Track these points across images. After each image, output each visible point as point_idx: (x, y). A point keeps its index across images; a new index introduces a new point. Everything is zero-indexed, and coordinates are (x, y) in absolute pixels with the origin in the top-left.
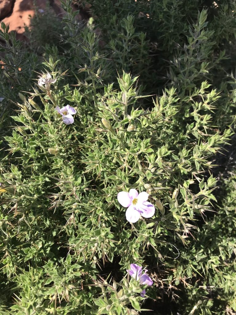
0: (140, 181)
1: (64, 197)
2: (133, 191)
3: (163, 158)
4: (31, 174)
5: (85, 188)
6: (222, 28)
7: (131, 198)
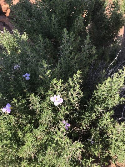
0: (57, 93)
1: (33, 105)
2: (55, 96)
3: (61, 83)
4: (20, 101)
5: (39, 100)
6: (76, 28)
7: (55, 98)
